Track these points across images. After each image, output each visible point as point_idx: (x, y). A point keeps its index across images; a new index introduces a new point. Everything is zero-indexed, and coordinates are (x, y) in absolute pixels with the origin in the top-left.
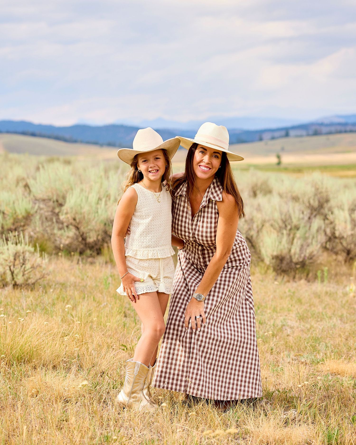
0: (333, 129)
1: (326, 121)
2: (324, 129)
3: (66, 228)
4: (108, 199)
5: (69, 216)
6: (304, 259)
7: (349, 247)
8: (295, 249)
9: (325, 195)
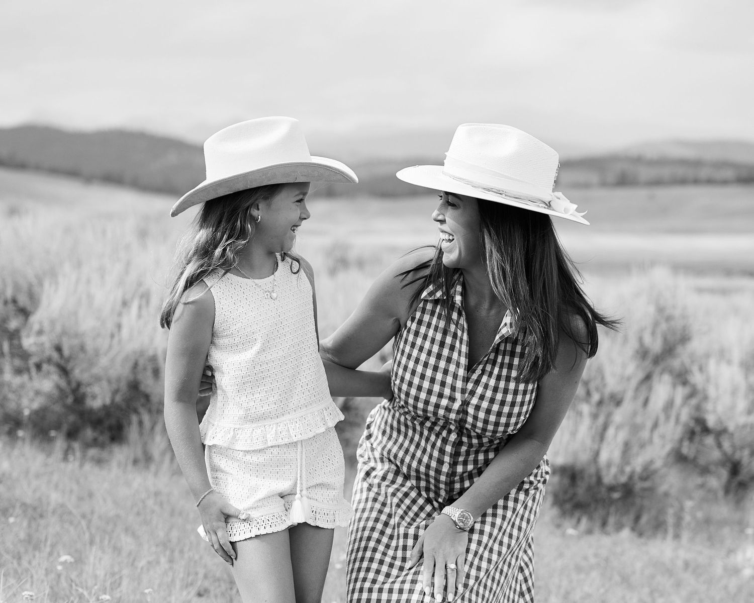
0: (666, 172)
1: (650, 154)
2: (645, 173)
3: (33, 370)
4: (144, 302)
5: (44, 339)
6: (631, 477)
7: (737, 456)
8: (610, 453)
9: (678, 324)
